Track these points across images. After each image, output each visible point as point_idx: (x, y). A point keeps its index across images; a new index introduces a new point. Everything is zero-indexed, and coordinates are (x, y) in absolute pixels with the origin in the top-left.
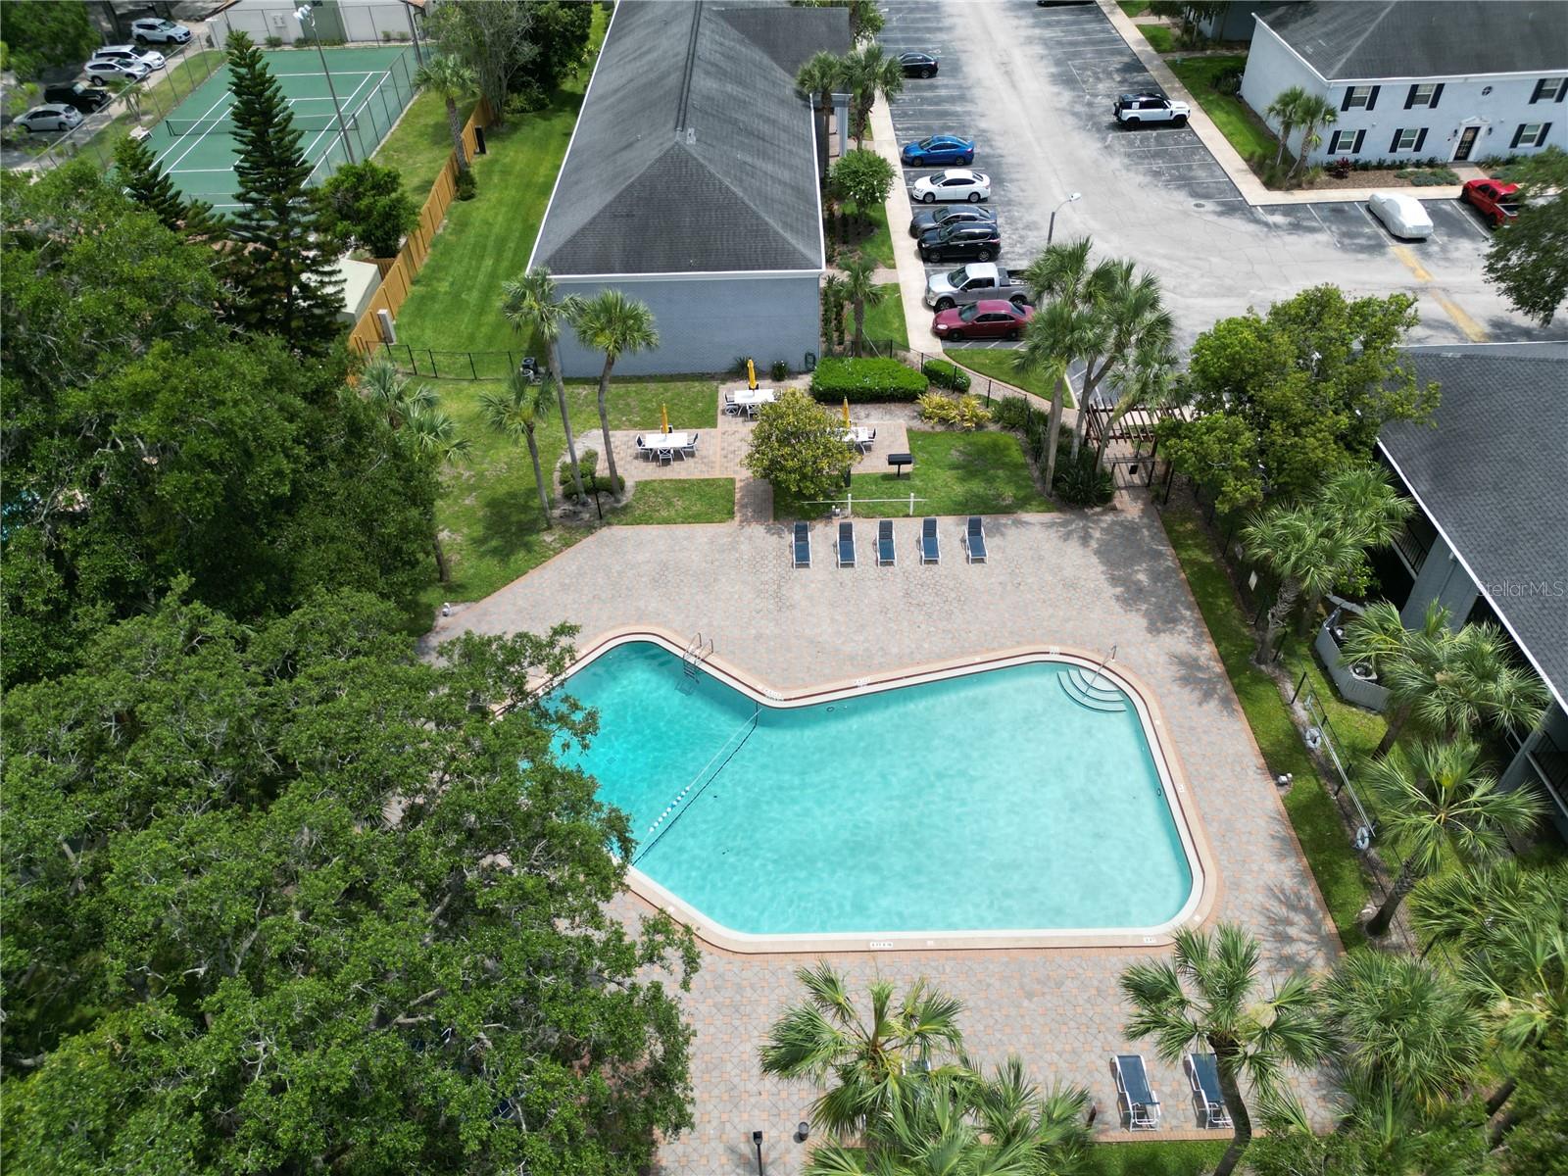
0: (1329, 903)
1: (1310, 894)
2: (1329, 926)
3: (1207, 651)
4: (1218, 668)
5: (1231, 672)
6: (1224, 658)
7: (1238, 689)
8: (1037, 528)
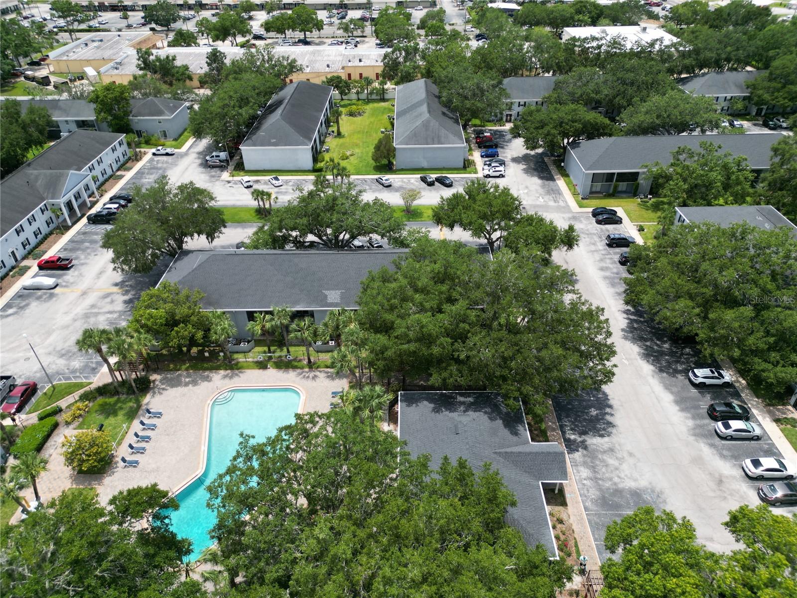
0: (302, 368)
1: (299, 371)
2: (307, 370)
3: (222, 372)
4: (229, 371)
5: (231, 368)
6: (226, 369)
7: (238, 369)
8: (153, 400)
